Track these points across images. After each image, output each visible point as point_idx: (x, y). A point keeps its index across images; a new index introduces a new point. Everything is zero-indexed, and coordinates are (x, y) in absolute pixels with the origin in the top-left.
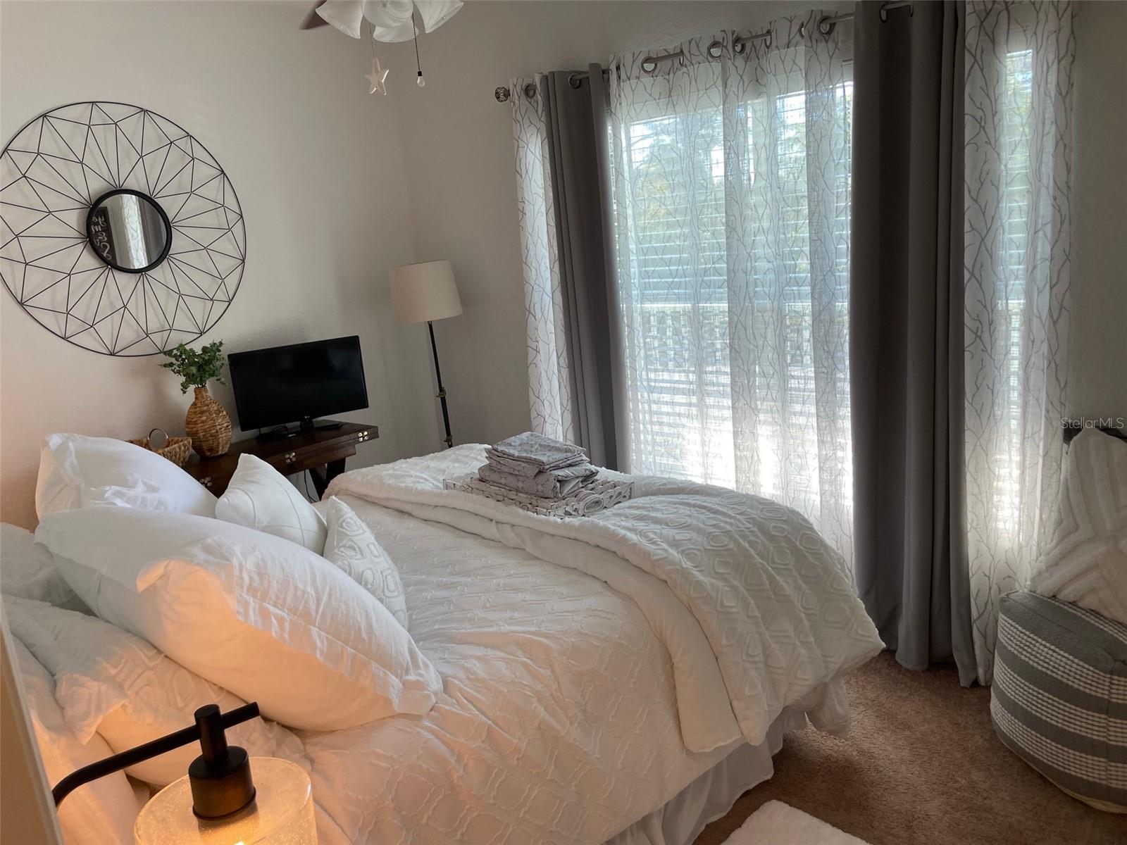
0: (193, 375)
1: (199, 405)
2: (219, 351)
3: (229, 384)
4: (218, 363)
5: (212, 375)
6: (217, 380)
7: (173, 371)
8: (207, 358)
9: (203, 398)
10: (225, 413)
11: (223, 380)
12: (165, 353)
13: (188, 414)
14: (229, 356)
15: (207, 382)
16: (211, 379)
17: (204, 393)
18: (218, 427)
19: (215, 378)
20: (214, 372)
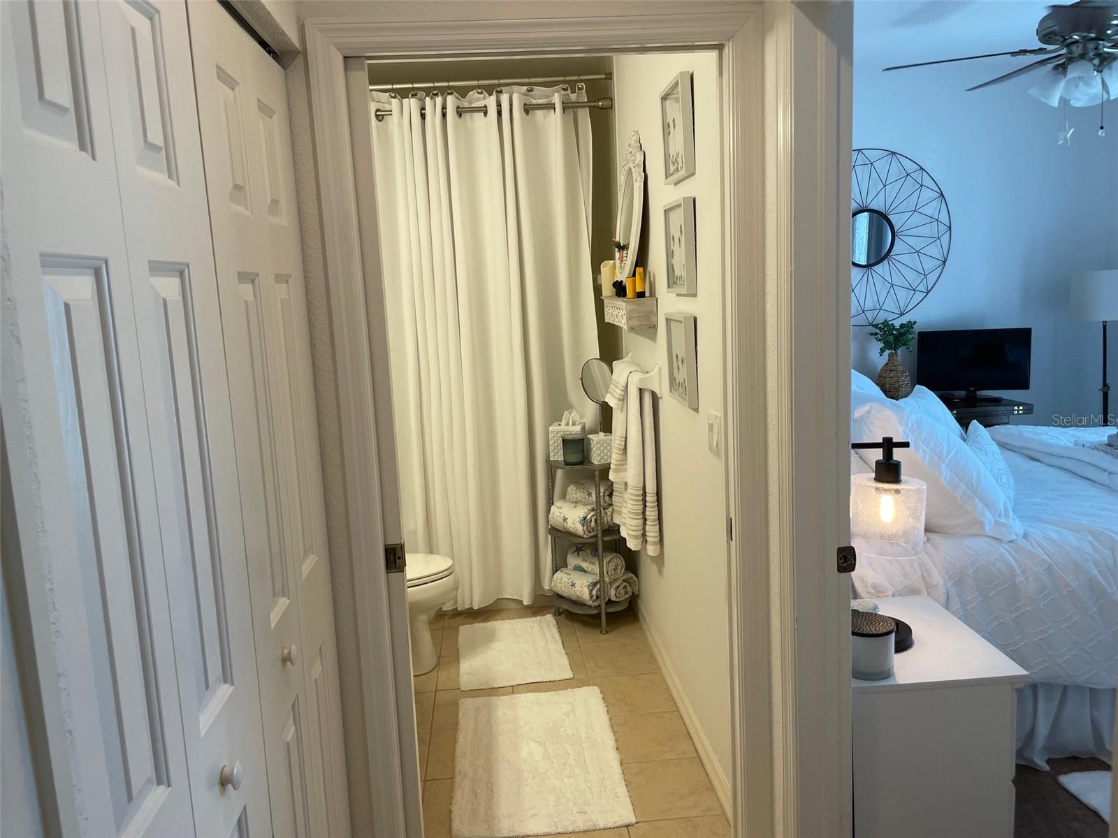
0: (890, 342)
1: (890, 365)
2: (913, 328)
3: (915, 351)
4: (910, 336)
5: (904, 345)
6: (907, 348)
7: (876, 339)
8: (902, 331)
9: (894, 360)
10: (907, 374)
11: (911, 349)
12: (873, 326)
13: (881, 371)
14: (919, 333)
15: (899, 349)
16: (902, 347)
17: (895, 357)
18: (901, 383)
19: (906, 347)
20: (905, 342)
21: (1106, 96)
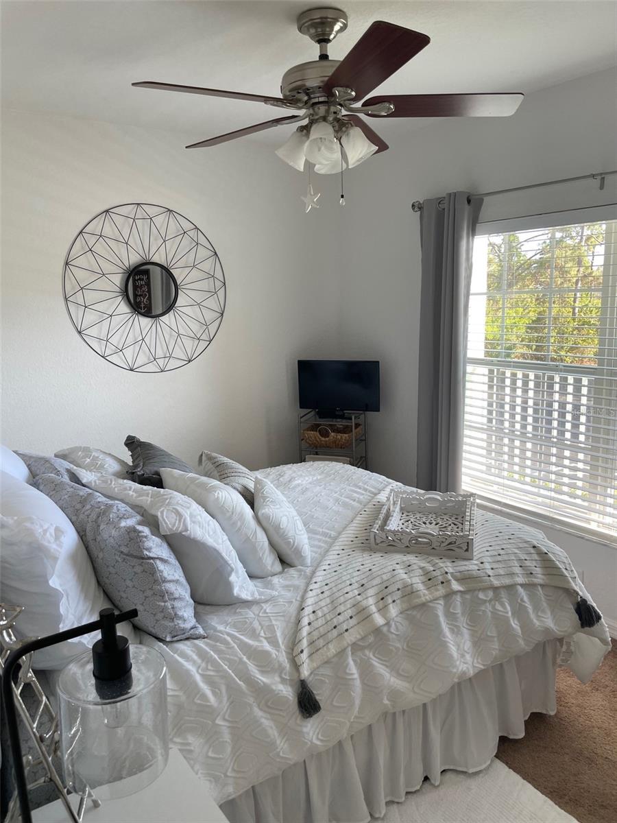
21: (345, 166)
